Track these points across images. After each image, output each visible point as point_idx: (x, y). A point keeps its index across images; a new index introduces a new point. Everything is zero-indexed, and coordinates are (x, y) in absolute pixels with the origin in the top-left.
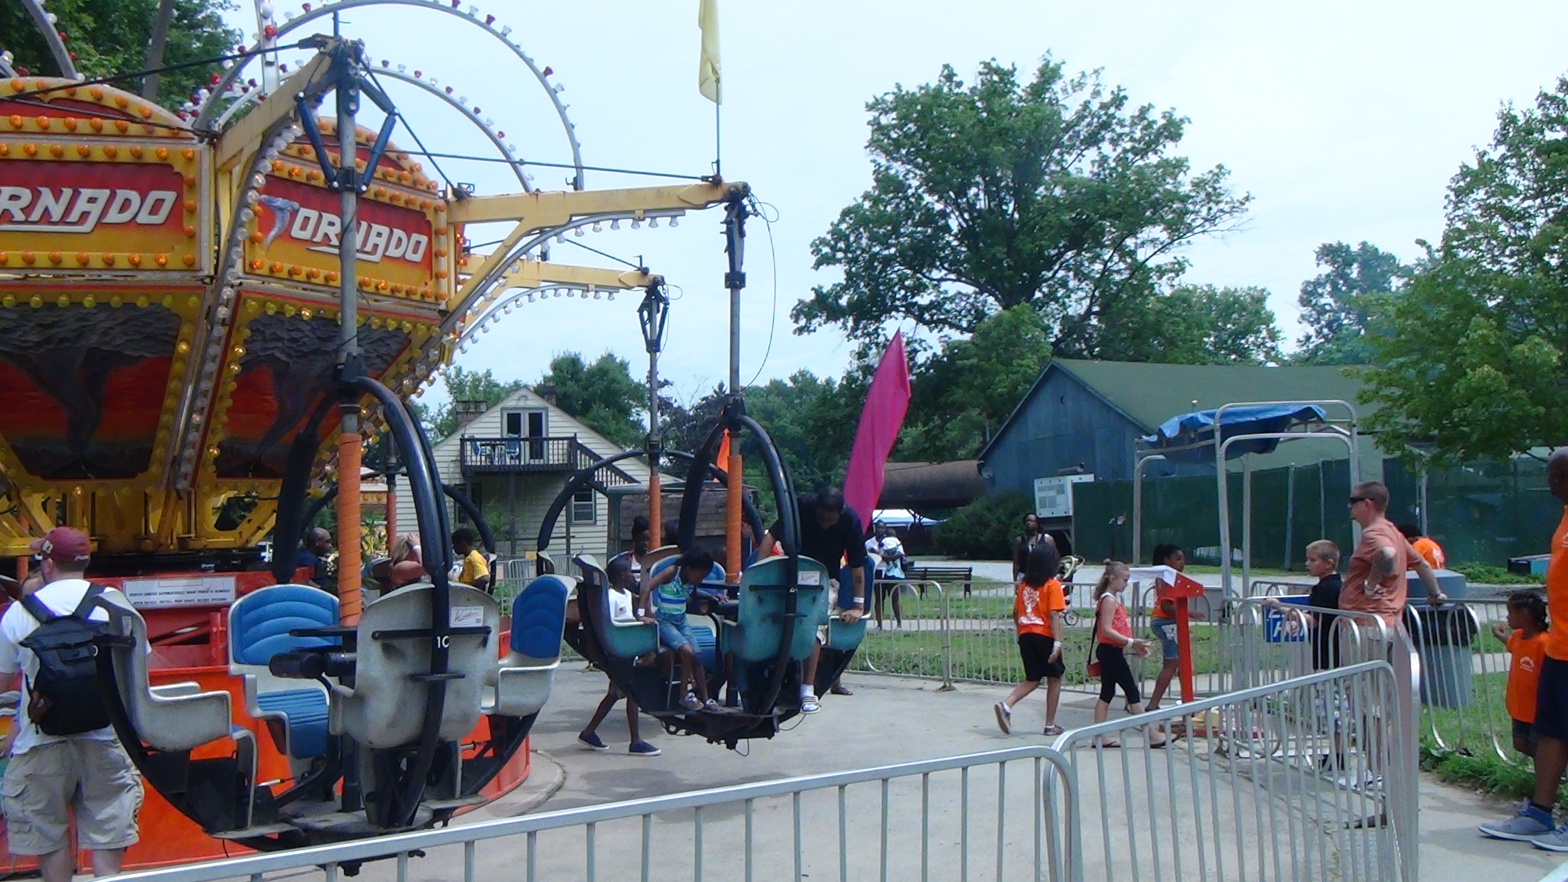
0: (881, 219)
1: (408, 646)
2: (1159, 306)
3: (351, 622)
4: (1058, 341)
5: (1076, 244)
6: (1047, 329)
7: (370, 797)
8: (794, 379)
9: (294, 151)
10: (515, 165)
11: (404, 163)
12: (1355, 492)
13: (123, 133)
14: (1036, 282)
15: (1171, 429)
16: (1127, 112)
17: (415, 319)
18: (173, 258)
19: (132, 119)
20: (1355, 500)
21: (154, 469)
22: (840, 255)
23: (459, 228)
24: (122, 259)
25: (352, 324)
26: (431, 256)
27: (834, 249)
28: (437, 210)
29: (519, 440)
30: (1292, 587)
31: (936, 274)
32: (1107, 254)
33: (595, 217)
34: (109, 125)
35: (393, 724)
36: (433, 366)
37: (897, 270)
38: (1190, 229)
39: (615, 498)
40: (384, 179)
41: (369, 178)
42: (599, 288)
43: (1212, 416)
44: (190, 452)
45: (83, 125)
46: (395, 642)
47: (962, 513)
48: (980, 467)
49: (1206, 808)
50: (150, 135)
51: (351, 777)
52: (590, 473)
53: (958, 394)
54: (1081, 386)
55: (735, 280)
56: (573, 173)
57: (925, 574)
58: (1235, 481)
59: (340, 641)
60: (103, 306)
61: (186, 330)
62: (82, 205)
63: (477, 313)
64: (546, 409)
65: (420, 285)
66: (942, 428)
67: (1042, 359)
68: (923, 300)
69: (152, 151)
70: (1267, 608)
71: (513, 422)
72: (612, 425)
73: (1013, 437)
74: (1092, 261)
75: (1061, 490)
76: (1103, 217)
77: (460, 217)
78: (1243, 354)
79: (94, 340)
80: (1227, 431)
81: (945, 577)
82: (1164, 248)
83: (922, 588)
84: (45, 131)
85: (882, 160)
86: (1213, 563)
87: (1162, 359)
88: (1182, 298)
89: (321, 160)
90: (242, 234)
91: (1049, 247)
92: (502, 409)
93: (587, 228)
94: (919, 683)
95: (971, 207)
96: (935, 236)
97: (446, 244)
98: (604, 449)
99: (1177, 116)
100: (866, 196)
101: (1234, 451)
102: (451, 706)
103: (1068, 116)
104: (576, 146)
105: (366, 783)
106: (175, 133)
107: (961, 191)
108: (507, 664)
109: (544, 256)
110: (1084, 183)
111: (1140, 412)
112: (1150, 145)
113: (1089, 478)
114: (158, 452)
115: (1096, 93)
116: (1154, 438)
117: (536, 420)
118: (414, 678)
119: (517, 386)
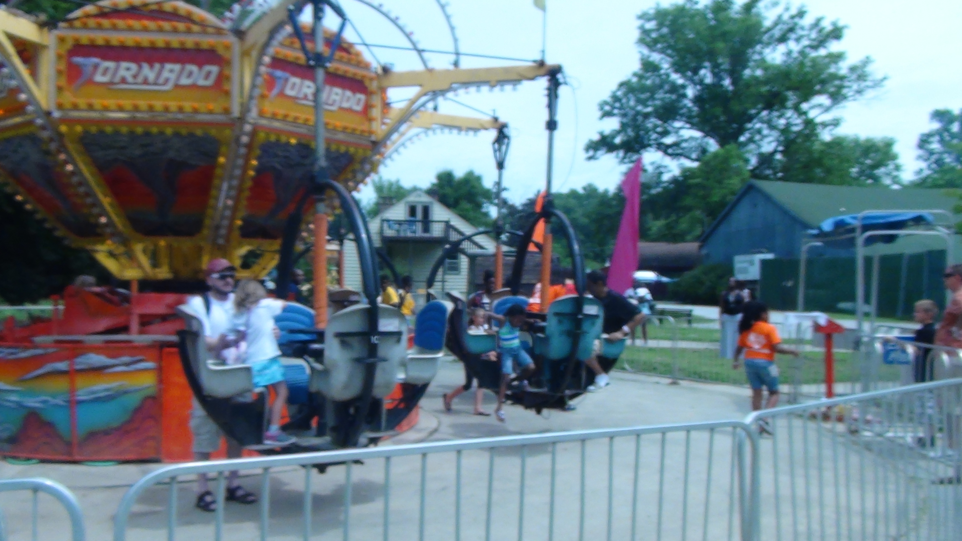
0: (643, 89)
1: (355, 342)
2: (822, 148)
3: (321, 326)
4: (755, 169)
5: (769, 106)
6: (747, 161)
7: (334, 429)
8: (585, 189)
9: (287, 42)
10: (420, 52)
11: (352, 50)
12: (948, 271)
13: (189, 31)
14: (741, 131)
15: (827, 225)
16: (807, 21)
17: (357, 145)
18: (216, 106)
19: (194, 22)
20: (949, 275)
21: (205, 232)
22: (616, 111)
23: (383, 90)
24: (188, 106)
25: (321, 148)
26: (368, 107)
27: (613, 108)
28: (371, 79)
29: (415, 221)
30: (904, 330)
31: (677, 124)
32: (789, 113)
33: (466, 84)
34: (181, 26)
35: (346, 387)
36: (367, 175)
37: (653, 121)
38: (845, 98)
39: (473, 258)
40: (340, 60)
41: (330, 59)
42: (469, 129)
43: (855, 218)
44: (225, 223)
45: (166, 25)
46: (348, 339)
47: (688, 276)
48: (701, 247)
49: (841, 465)
50: (204, 32)
51: (321, 416)
52: (459, 243)
53: (688, 201)
54: (768, 198)
55: (552, 125)
56: (453, 58)
57: (663, 312)
58: (868, 261)
59: (314, 337)
60: (177, 135)
61: (223, 149)
62: (166, 74)
63: (394, 143)
64: (431, 203)
65: (360, 125)
66: (677, 222)
67: (743, 180)
68: (668, 140)
69: (206, 41)
70: (886, 342)
71: (412, 210)
72: (471, 214)
73: (723, 229)
74: (780, 117)
75: (752, 263)
76: (789, 89)
77: (385, 83)
78: (876, 179)
79: (171, 154)
80: (866, 228)
81: (676, 315)
82: (827, 109)
83: (661, 321)
84: (145, 30)
85: (646, 51)
86: (851, 313)
87: (822, 181)
88: (837, 143)
89: (303, 49)
90: (257, 92)
91: (750, 108)
92: (407, 202)
93: (461, 92)
94: (656, 379)
95: (701, 82)
96: (678, 100)
97: (376, 101)
98: (467, 229)
99: (840, 24)
100: (635, 75)
101: (870, 241)
102: (380, 378)
103: (767, 23)
104: (456, 40)
105: (330, 420)
106: (219, 31)
107: (695, 71)
108: (412, 353)
109: (435, 109)
110: (776, 67)
111: (806, 215)
112: (821, 43)
113: (770, 256)
114: (207, 222)
115: (787, 9)
116: (815, 232)
117: (426, 210)
118: (358, 361)
119: (415, 189)
